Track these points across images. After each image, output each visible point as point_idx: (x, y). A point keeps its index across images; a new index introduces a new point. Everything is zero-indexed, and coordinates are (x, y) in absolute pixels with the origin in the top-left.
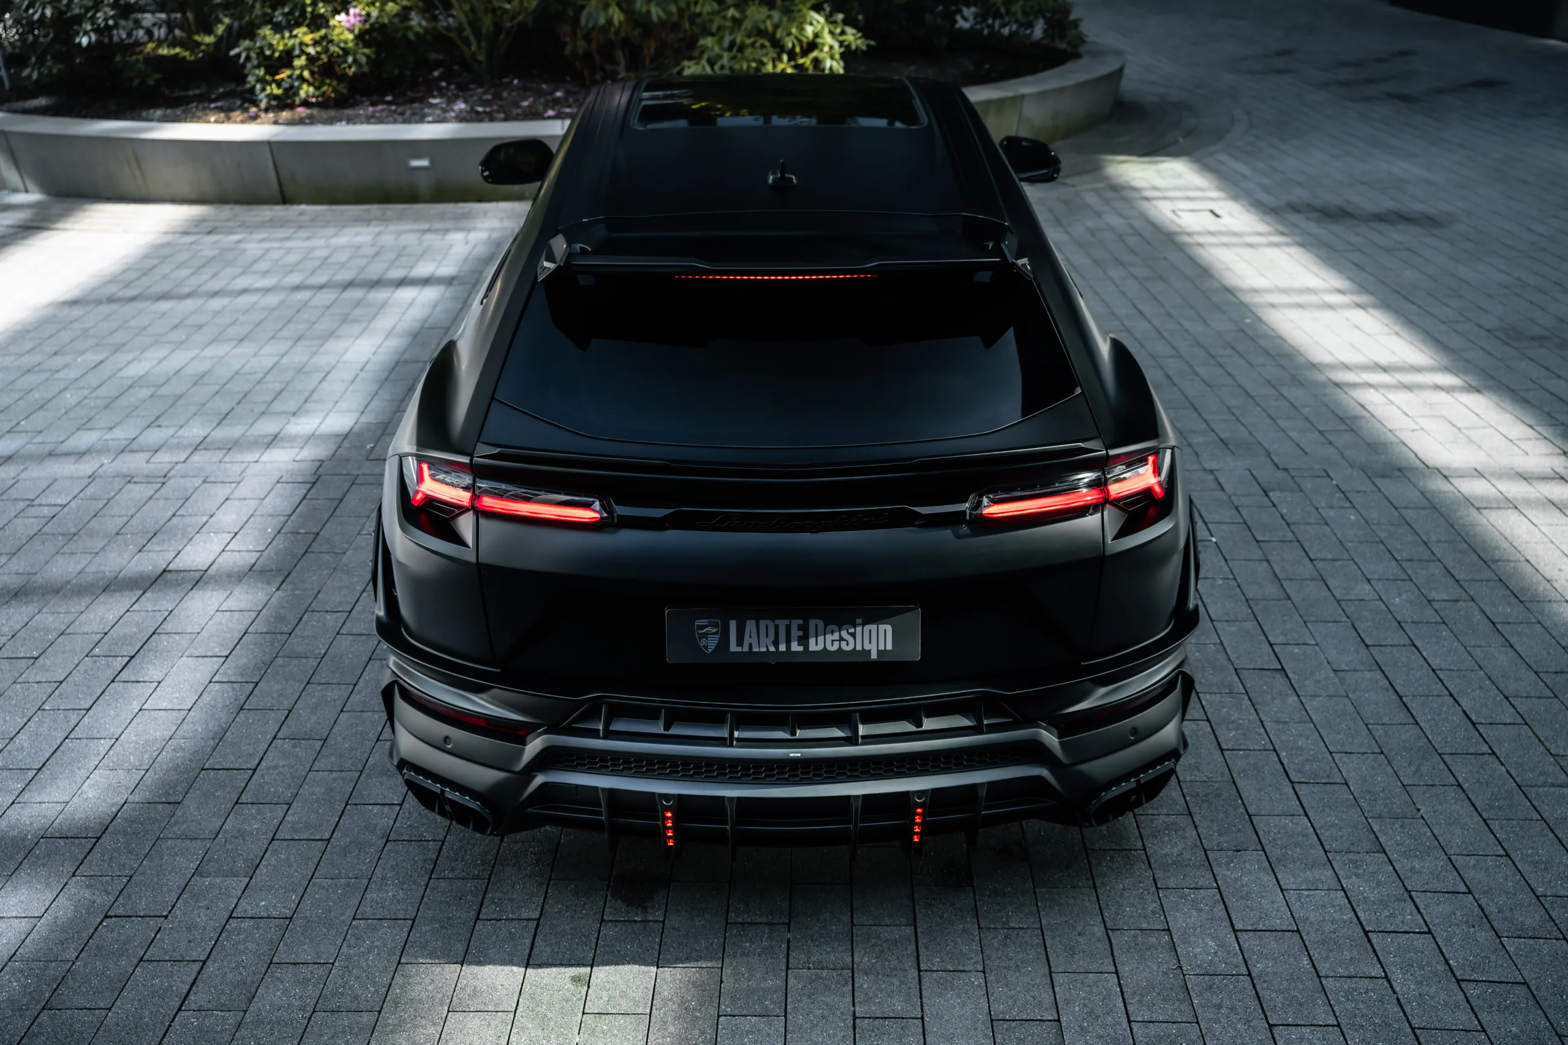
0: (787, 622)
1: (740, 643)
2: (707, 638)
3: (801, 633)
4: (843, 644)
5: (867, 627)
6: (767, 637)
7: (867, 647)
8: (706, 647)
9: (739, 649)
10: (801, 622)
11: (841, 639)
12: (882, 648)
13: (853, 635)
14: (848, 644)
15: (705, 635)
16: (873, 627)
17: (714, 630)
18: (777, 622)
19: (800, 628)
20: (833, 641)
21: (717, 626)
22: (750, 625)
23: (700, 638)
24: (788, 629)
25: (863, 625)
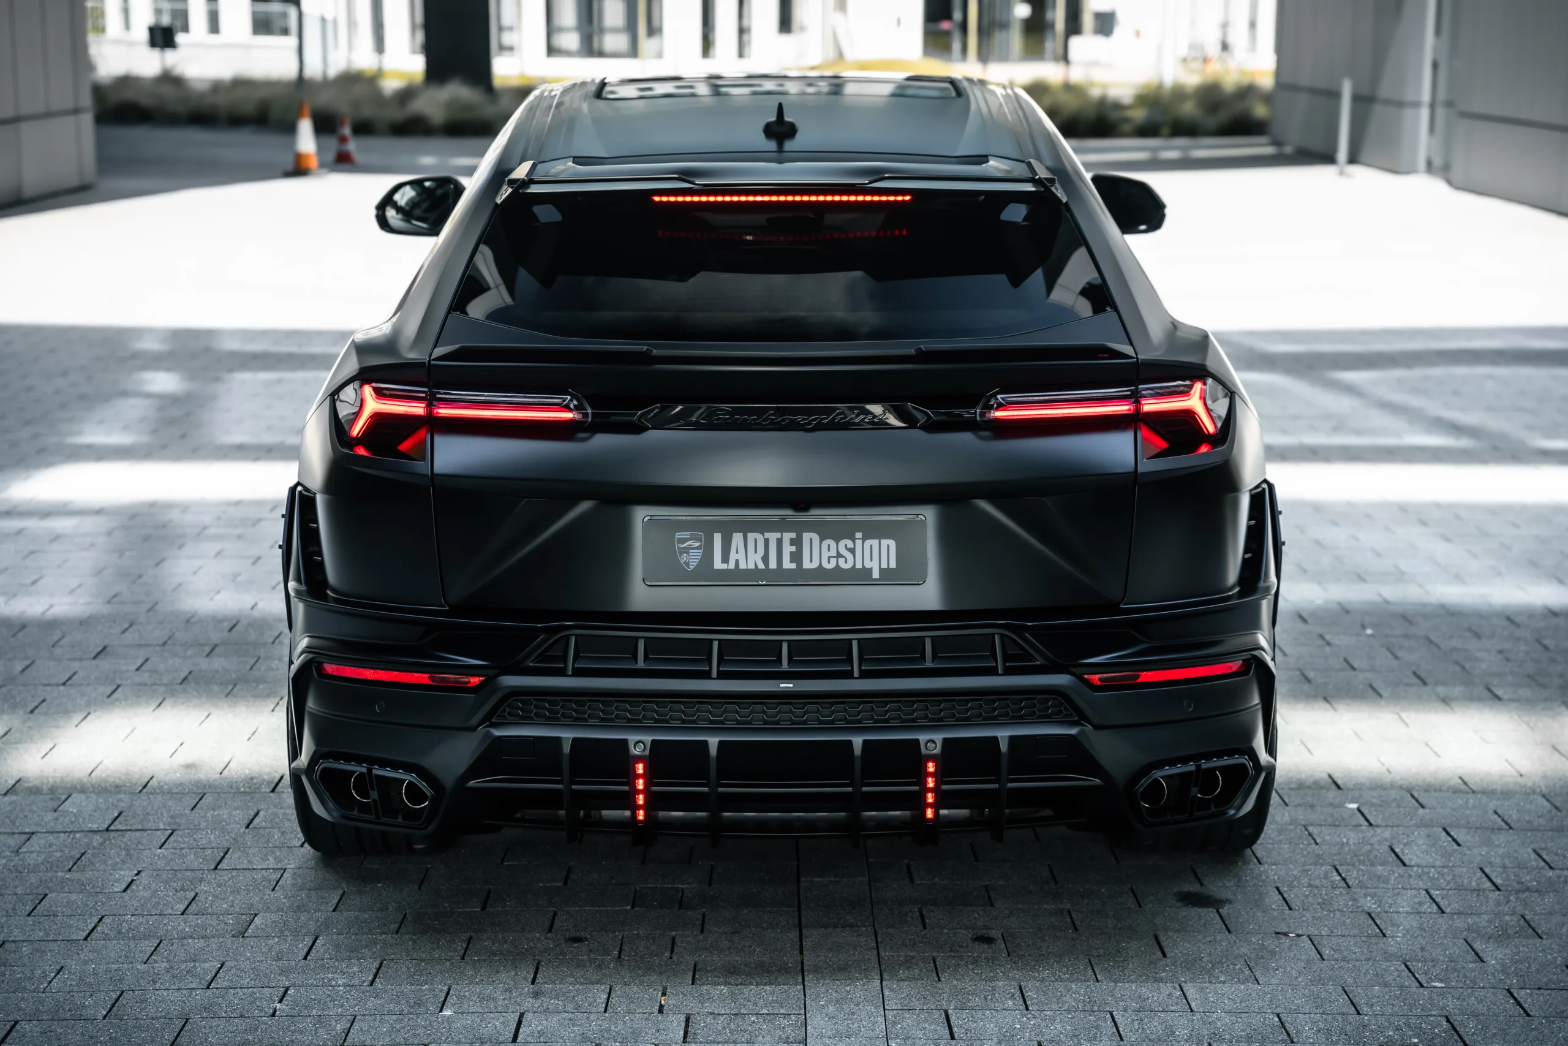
0: (778, 535)
1: (725, 559)
2: (688, 553)
3: (793, 549)
4: (841, 561)
5: (868, 543)
6: (756, 552)
7: (868, 565)
8: (687, 564)
9: (724, 566)
10: (793, 535)
11: (839, 555)
12: (884, 566)
13: (852, 551)
14: (846, 562)
15: (686, 550)
16: (875, 542)
17: (697, 544)
18: (767, 535)
19: (793, 542)
20: (829, 557)
21: (699, 540)
22: (737, 538)
23: (681, 554)
24: (779, 542)
25: (864, 539)
